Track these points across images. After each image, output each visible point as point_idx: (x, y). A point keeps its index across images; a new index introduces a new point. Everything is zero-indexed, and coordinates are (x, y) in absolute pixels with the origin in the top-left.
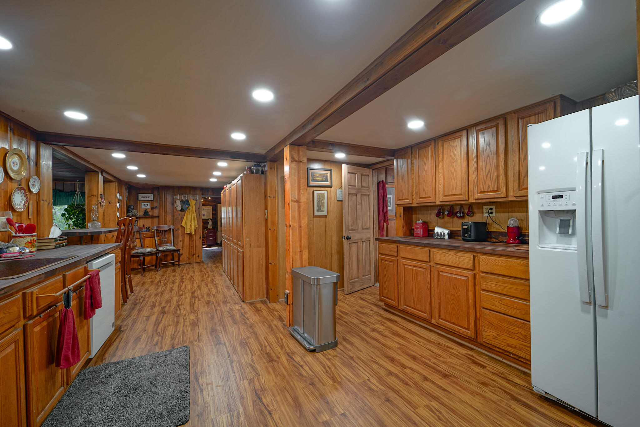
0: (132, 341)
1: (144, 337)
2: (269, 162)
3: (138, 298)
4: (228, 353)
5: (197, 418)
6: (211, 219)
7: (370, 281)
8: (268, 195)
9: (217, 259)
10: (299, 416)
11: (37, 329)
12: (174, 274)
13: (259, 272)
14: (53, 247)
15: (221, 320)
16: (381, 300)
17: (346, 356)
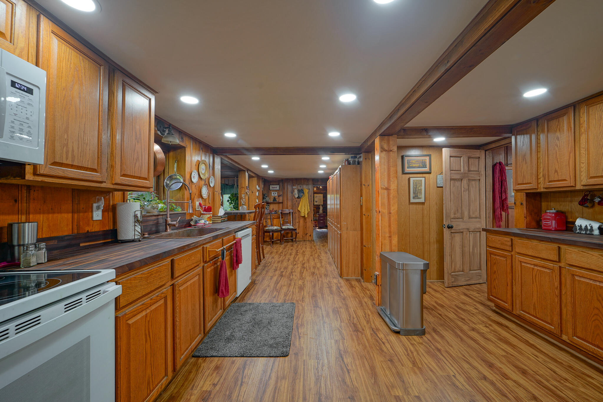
0: (260, 291)
1: (268, 290)
2: (364, 153)
3: (267, 263)
4: (323, 316)
5: (293, 356)
6: (322, 205)
7: (480, 277)
8: (363, 183)
9: (325, 239)
10: (373, 383)
11: (209, 270)
12: (292, 247)
13: (354, 253)
14: (220, 221)
15: (321, 289)
16: (490, 300)
17: (433, 347)
